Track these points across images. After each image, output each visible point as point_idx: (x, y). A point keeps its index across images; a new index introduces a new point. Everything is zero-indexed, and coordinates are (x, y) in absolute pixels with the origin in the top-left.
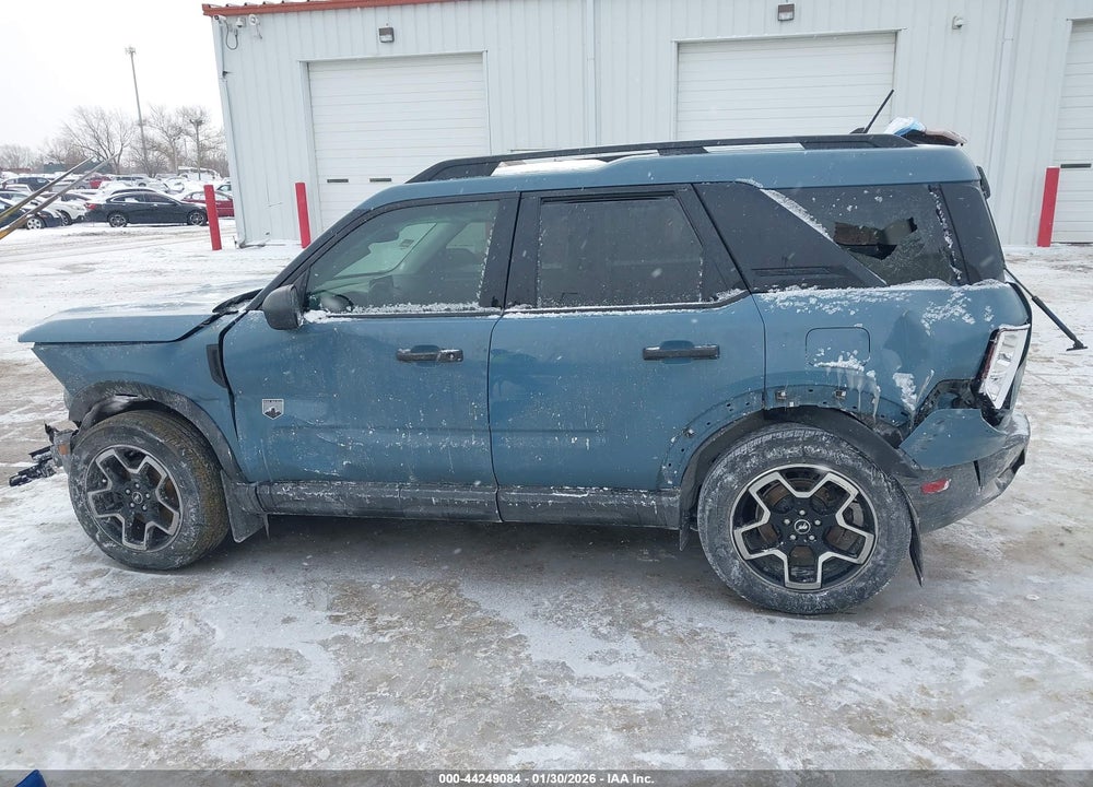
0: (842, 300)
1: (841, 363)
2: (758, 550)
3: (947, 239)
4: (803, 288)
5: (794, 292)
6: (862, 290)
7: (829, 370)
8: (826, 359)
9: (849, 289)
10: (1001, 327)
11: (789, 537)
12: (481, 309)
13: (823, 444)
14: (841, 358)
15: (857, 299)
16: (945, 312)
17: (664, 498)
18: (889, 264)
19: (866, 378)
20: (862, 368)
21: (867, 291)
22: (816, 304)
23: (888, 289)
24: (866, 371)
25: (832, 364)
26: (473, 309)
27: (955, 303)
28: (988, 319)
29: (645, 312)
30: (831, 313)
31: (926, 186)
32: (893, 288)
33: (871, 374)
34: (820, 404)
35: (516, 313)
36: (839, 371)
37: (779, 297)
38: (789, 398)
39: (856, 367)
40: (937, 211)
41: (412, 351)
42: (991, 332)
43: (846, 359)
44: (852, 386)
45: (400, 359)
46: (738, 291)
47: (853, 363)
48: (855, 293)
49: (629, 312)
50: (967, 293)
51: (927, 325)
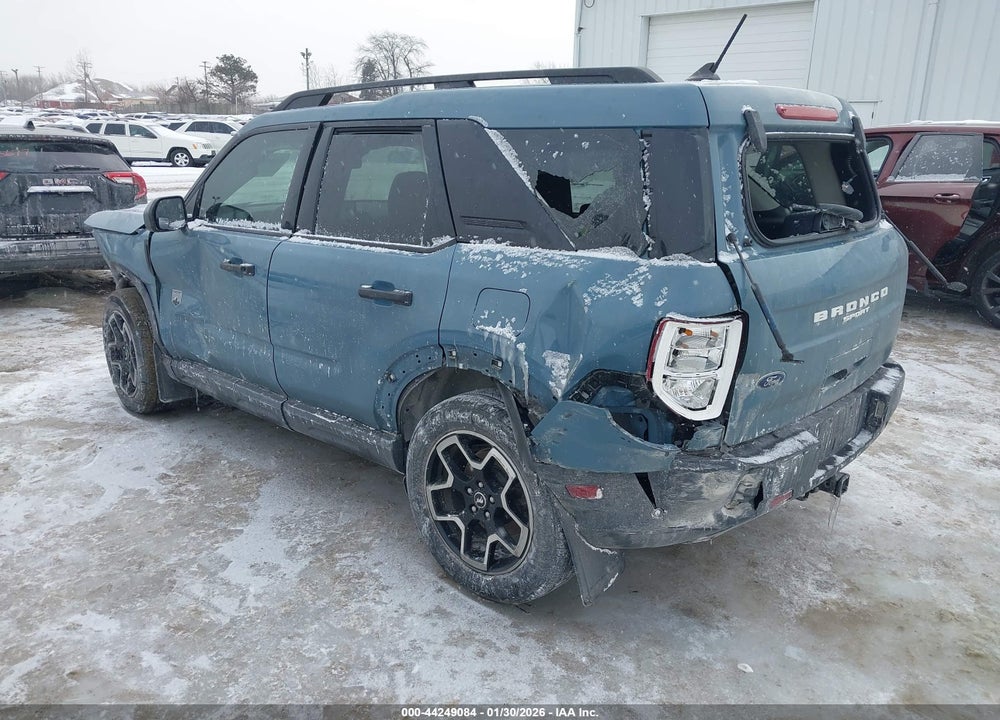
0: (522, 261)
1: (497, 330)
2: (444, 514)
3: (646, 199)
4: (498, 242)
5: (490, 245)
6: (547, 251)
7: (486, 335)
8: (487, 322)
9: (536, 249)
10: (668, 315)
11: (471, 507)
12: (281, 230)
13: (486, 415)
14: (499, 324)
15: (536, 260)
16: (617, 288)
17: (382, 440)
18: (580, 223)
19: (517, 349)
20: (514, 339)
21: (550, 253)
22: (500, 262)
23: (573, 253)
24: (517, 342)
25: (490, 329)
26: (278, 230)
27: (635, 279)
28: (659, 304)
29: (373, 248)
30: (506, 272)
31: (639, 131)
32: (580, 253)
33: (521, 347)
34: (484, 372)
35: (299, 238)
36: (494, 337)
37: (474, 249)
38: (458, 359)
39: (508, 335)
40: (643, 162)
41: (230, 262)
42: (656, 319)
43: (503, 326)
44: (503, 357)
45: (221, 267)
46: (448, 239)
47: (507, 332)
48: (538, 255)
49: (367, 248)
50: (652, 268)
51: (588, 301)
